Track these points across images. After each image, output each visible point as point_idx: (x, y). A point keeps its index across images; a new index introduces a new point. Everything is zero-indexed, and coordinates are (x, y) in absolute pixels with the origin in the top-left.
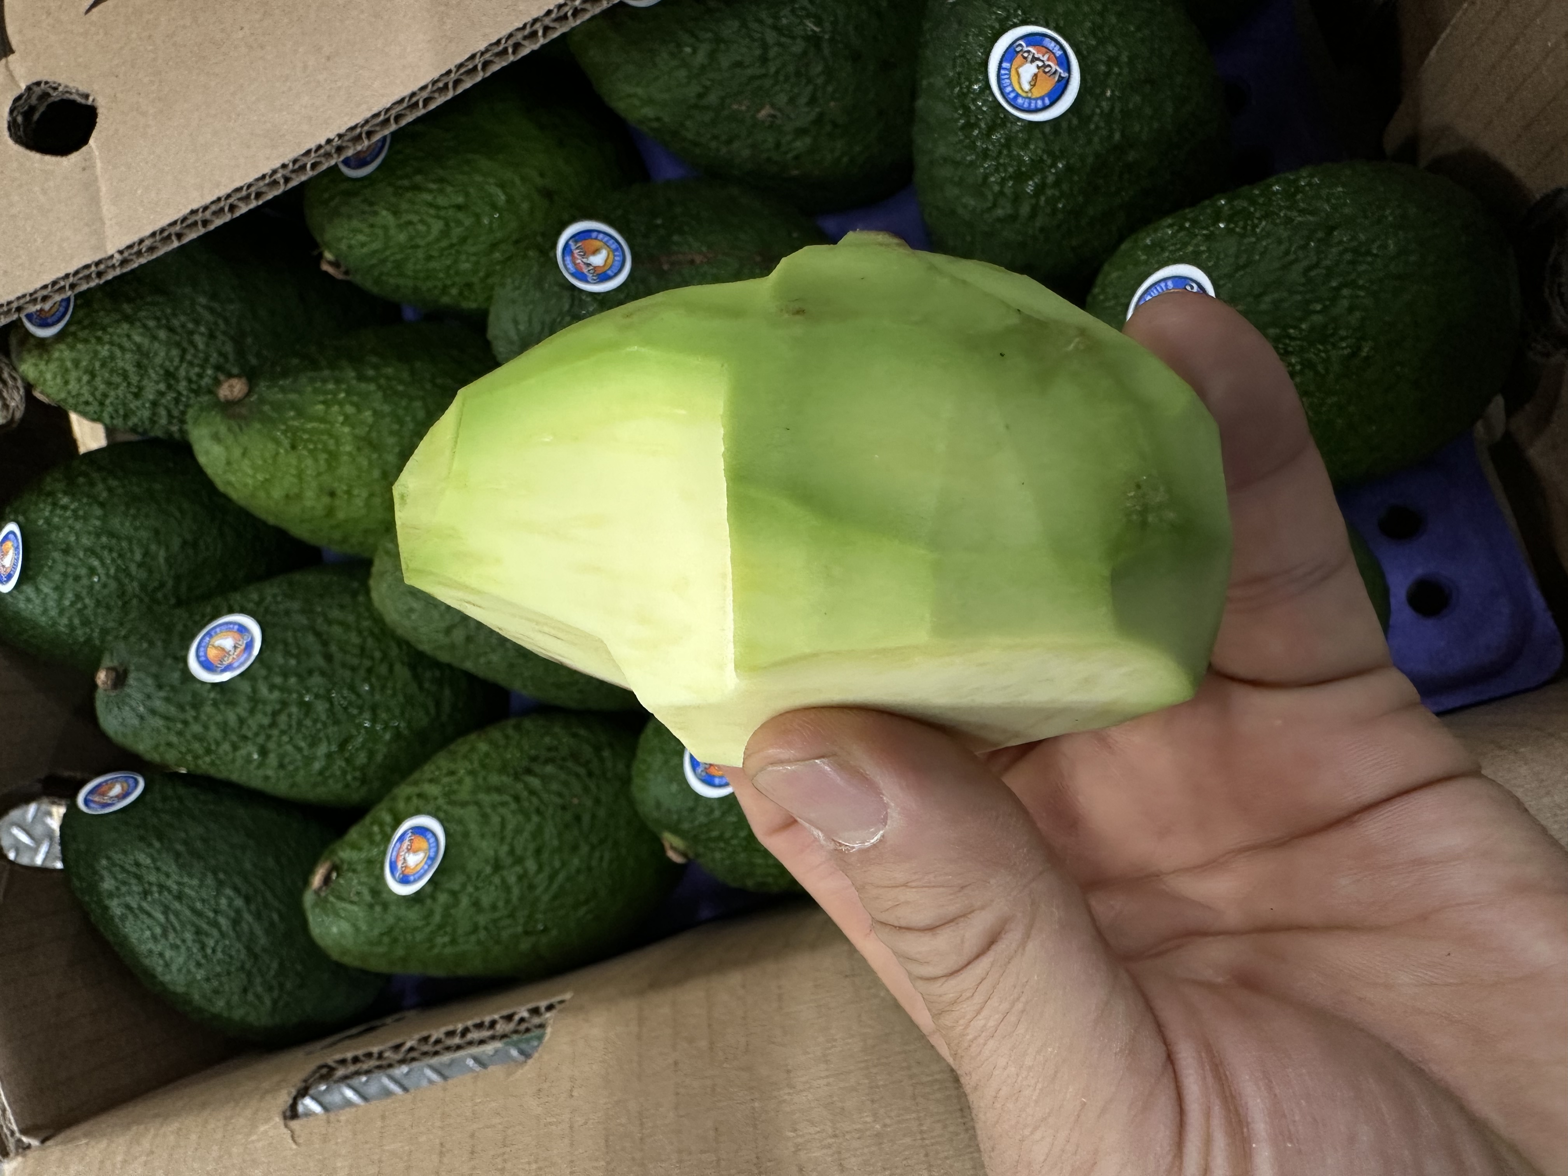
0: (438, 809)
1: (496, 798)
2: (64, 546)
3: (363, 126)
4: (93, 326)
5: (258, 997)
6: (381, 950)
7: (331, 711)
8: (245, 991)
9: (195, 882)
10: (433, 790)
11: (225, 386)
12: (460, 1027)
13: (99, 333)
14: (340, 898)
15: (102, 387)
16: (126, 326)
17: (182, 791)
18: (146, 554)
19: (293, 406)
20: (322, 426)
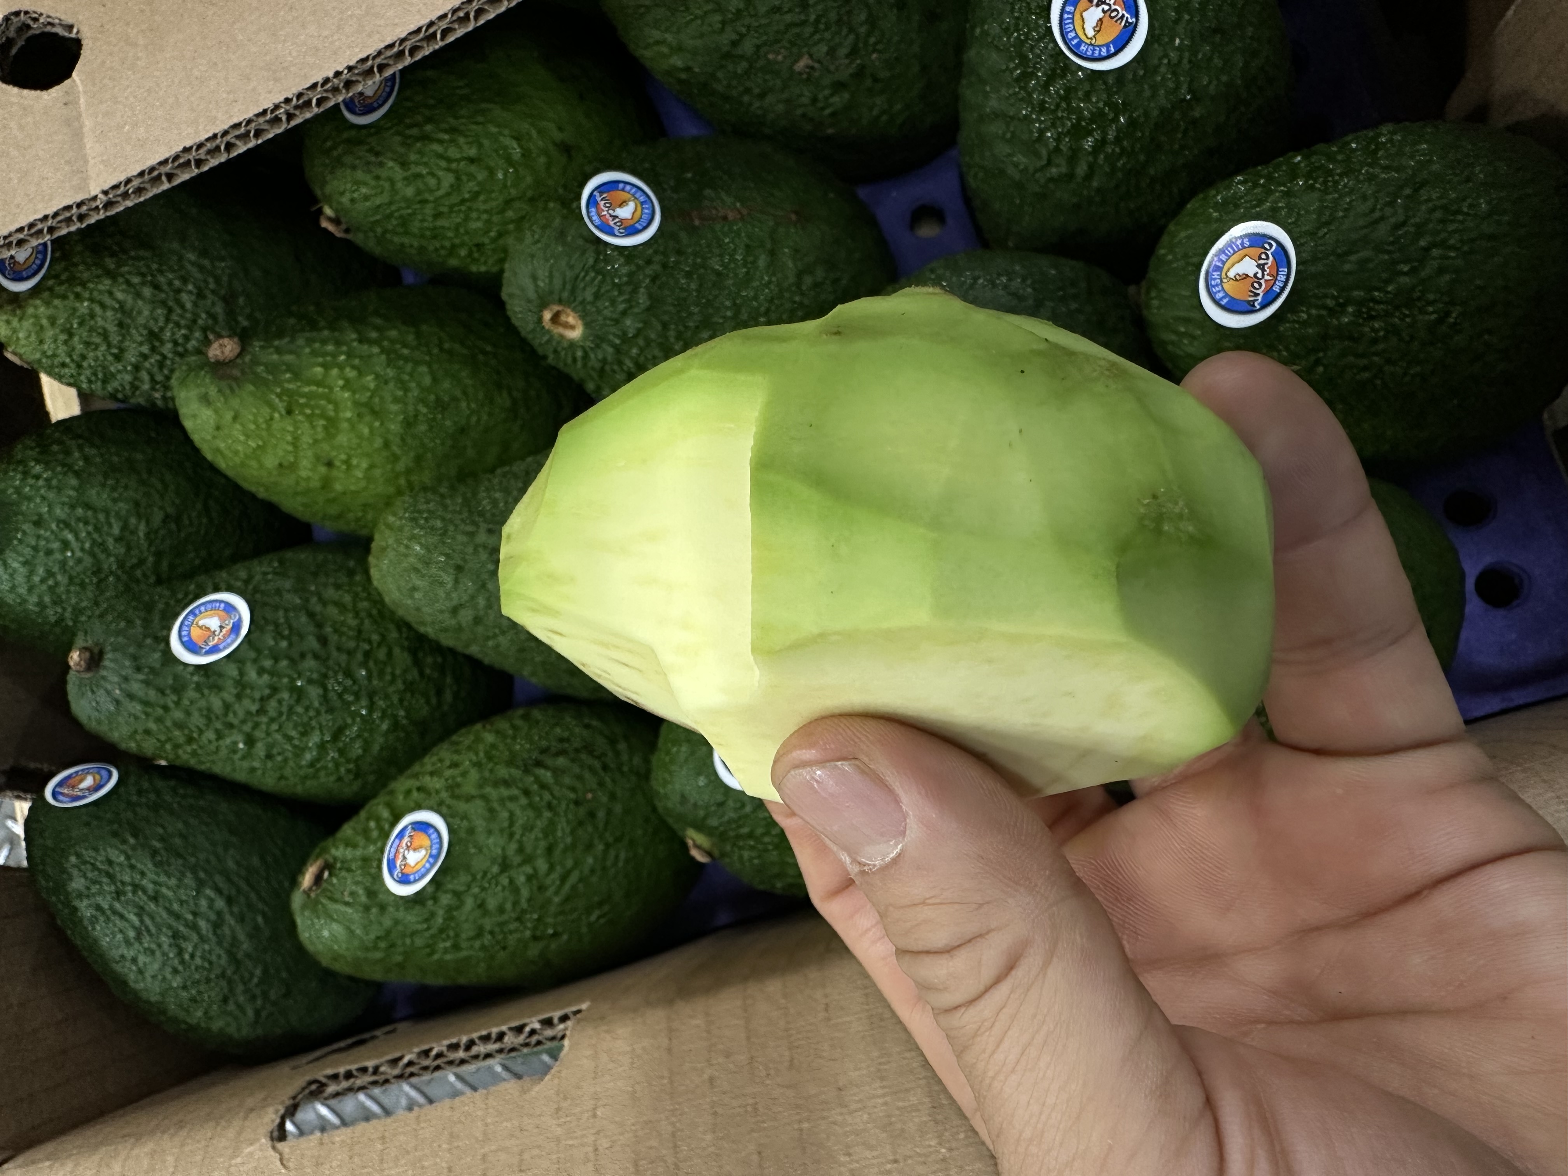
0: (441, 803)
1: (505, 792)
2: (35, 518)
3: (374, 58)
4: (72, 280)
5: (239, 1006)
6: (378, 955)
7: (325, 698)
8: (225, 1000)
9: (173, 882)
10: (435, 783)
11: (215, 345)
12: (464, 1039)
13: (78, 289)
14: (332, 899)
15: (80, 347)
16: (108, 282)
17: (160, 784)
18: (125, 528)
19: (289, 368)
20: (321, 390)
